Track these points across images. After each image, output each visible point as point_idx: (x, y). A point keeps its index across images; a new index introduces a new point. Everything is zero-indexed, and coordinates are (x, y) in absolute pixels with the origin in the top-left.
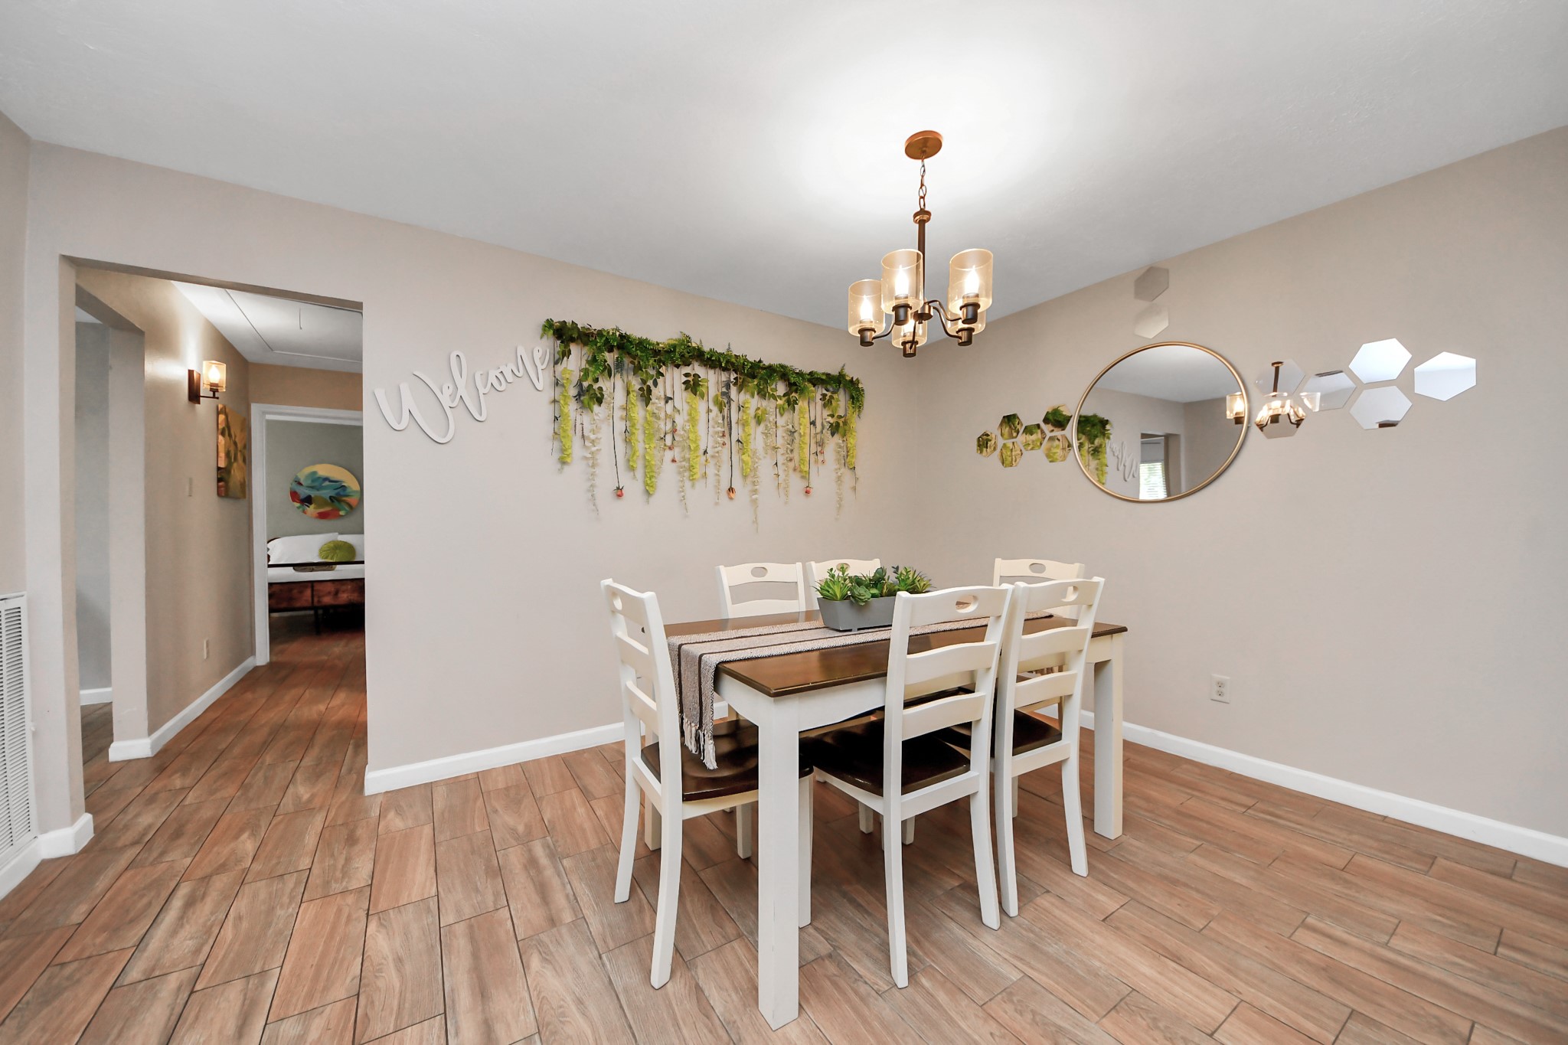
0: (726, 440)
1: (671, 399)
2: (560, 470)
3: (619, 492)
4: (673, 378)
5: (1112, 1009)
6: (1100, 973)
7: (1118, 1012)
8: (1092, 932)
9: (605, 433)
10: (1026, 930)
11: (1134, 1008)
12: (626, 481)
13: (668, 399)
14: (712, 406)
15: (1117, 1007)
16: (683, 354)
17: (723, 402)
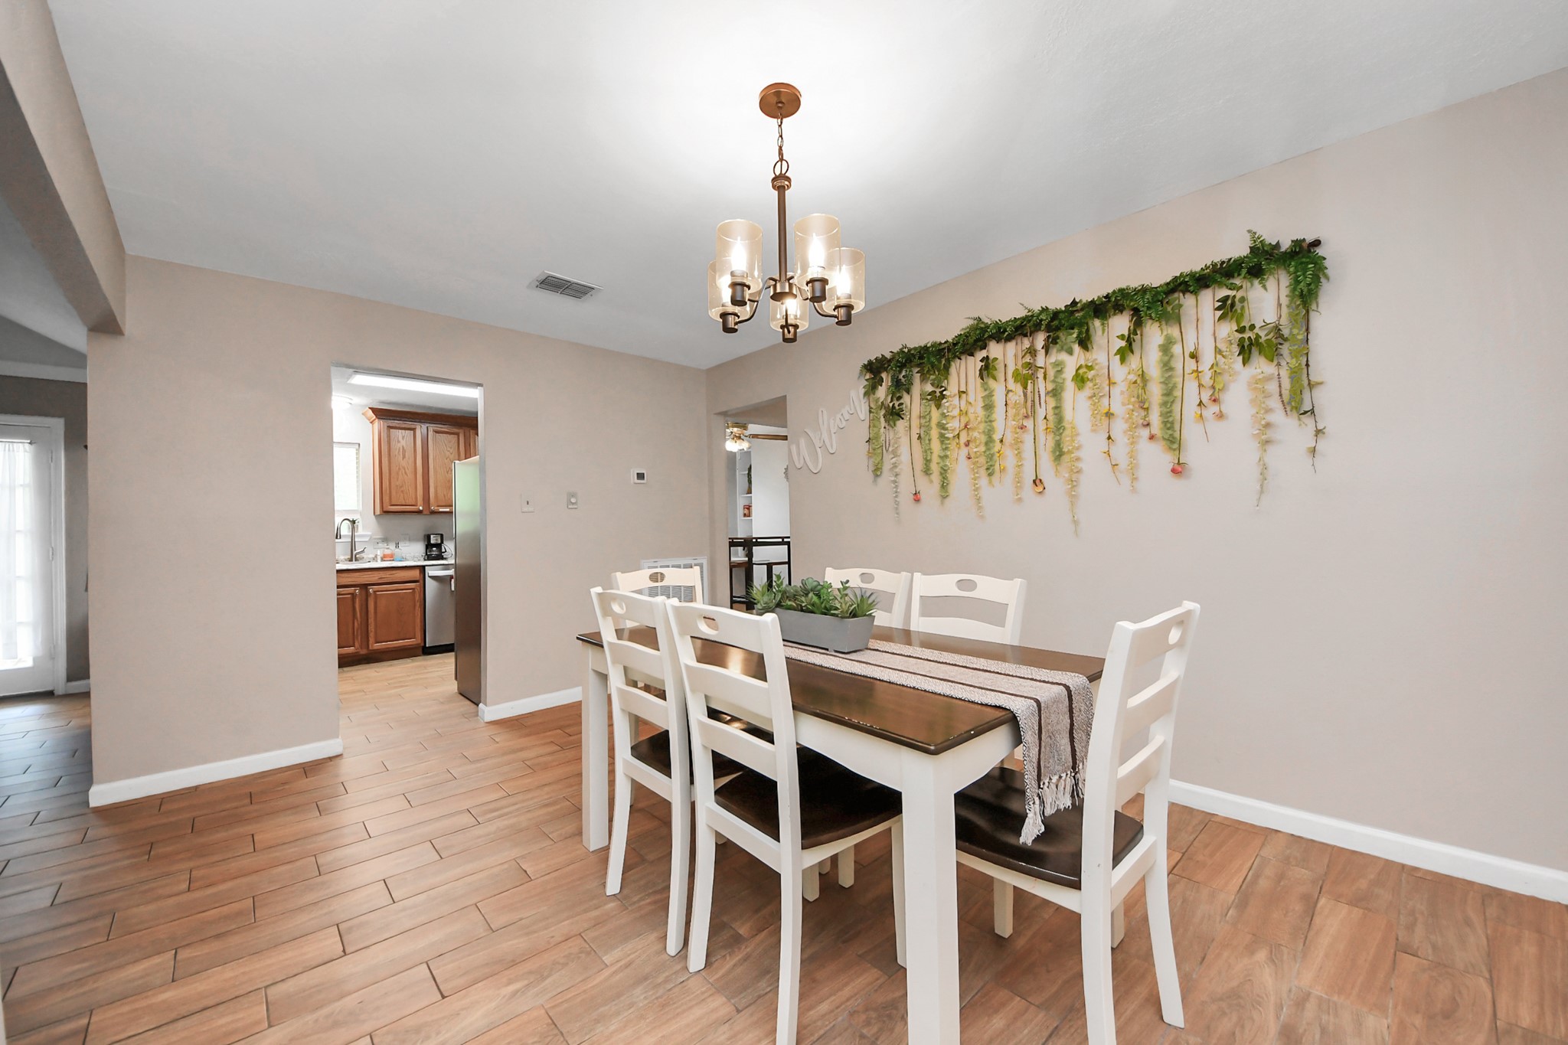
0: (1029, 423)
1: (964, 392)
2: (875, 481)
3: (917, 497)
4: (966, 369)
5: (552, 1020)
6: (599, 1025)
7: (548, 1024)
8: (663, 1037)
9: (904, 441)
10: (667, 977)
11: (550, 1038)
12: (923, 484)
13: (961, 393)
14: (1011, 385)
15: (554, 1026)
16: (976, 339)
17: (1026, 376)
